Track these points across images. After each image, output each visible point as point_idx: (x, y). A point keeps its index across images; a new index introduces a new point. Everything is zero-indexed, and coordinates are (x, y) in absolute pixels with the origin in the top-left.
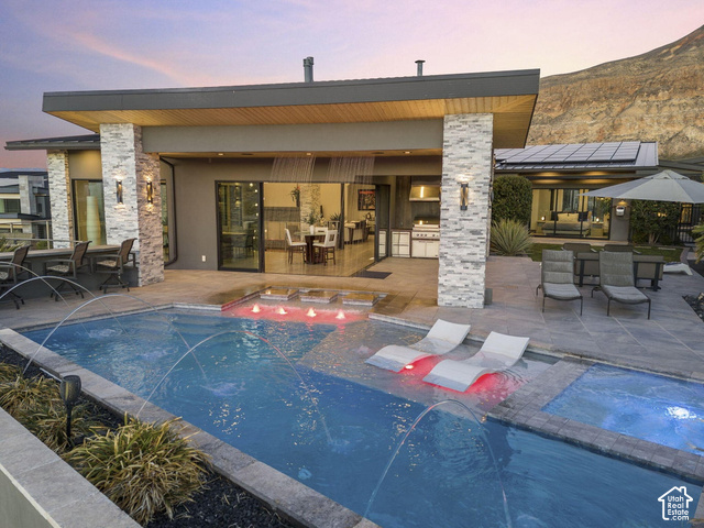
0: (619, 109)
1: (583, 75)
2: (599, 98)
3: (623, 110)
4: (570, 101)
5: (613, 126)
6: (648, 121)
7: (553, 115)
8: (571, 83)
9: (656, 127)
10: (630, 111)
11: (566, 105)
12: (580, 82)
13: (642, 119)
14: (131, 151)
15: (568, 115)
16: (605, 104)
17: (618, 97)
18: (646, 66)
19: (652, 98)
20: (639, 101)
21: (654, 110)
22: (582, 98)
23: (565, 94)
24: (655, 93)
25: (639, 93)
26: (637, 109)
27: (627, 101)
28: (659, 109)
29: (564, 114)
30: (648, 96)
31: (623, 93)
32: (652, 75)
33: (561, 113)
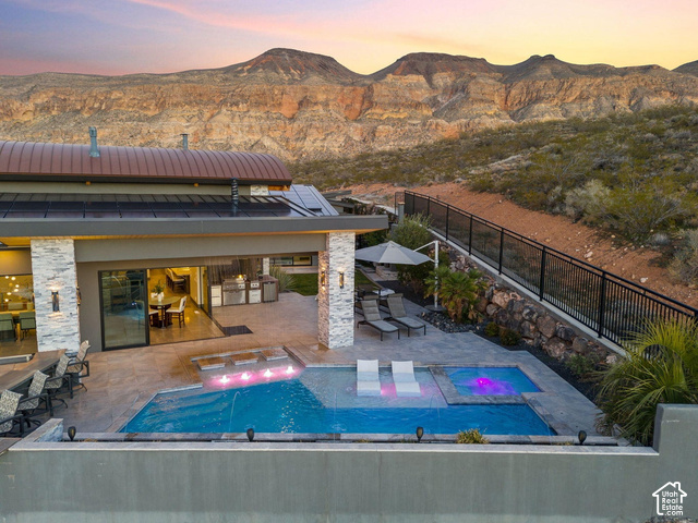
0: (208, 115)
1: (173, 78)
2: (191, 102)
3: (212, 116)
4: (164, 102)
5: (205, 130)
6: (234, 128)
7: (150, 113)
8: (164, 84)
9: (240, 135)
10: (218, 118)
11: (161, 105)
12: (171, 85)
13: (228, 126)
14: (71, 263)
15: (164, 115)
16: (196, 109)
17: (206, 104)
18: (226, 80)
19: (235, 108)
20: (224, 110)
21: (237, 119)
22: (175, 100)
23: (159, 94)
24: (237, 104)
25: (224, 103)
26: (223, 117)
27: (215, 108)
28: (242, 119)
29: (160, 114)
30: (231, 106)
31: (211, 101)
32: (233, 88)
33: (157, 112)
